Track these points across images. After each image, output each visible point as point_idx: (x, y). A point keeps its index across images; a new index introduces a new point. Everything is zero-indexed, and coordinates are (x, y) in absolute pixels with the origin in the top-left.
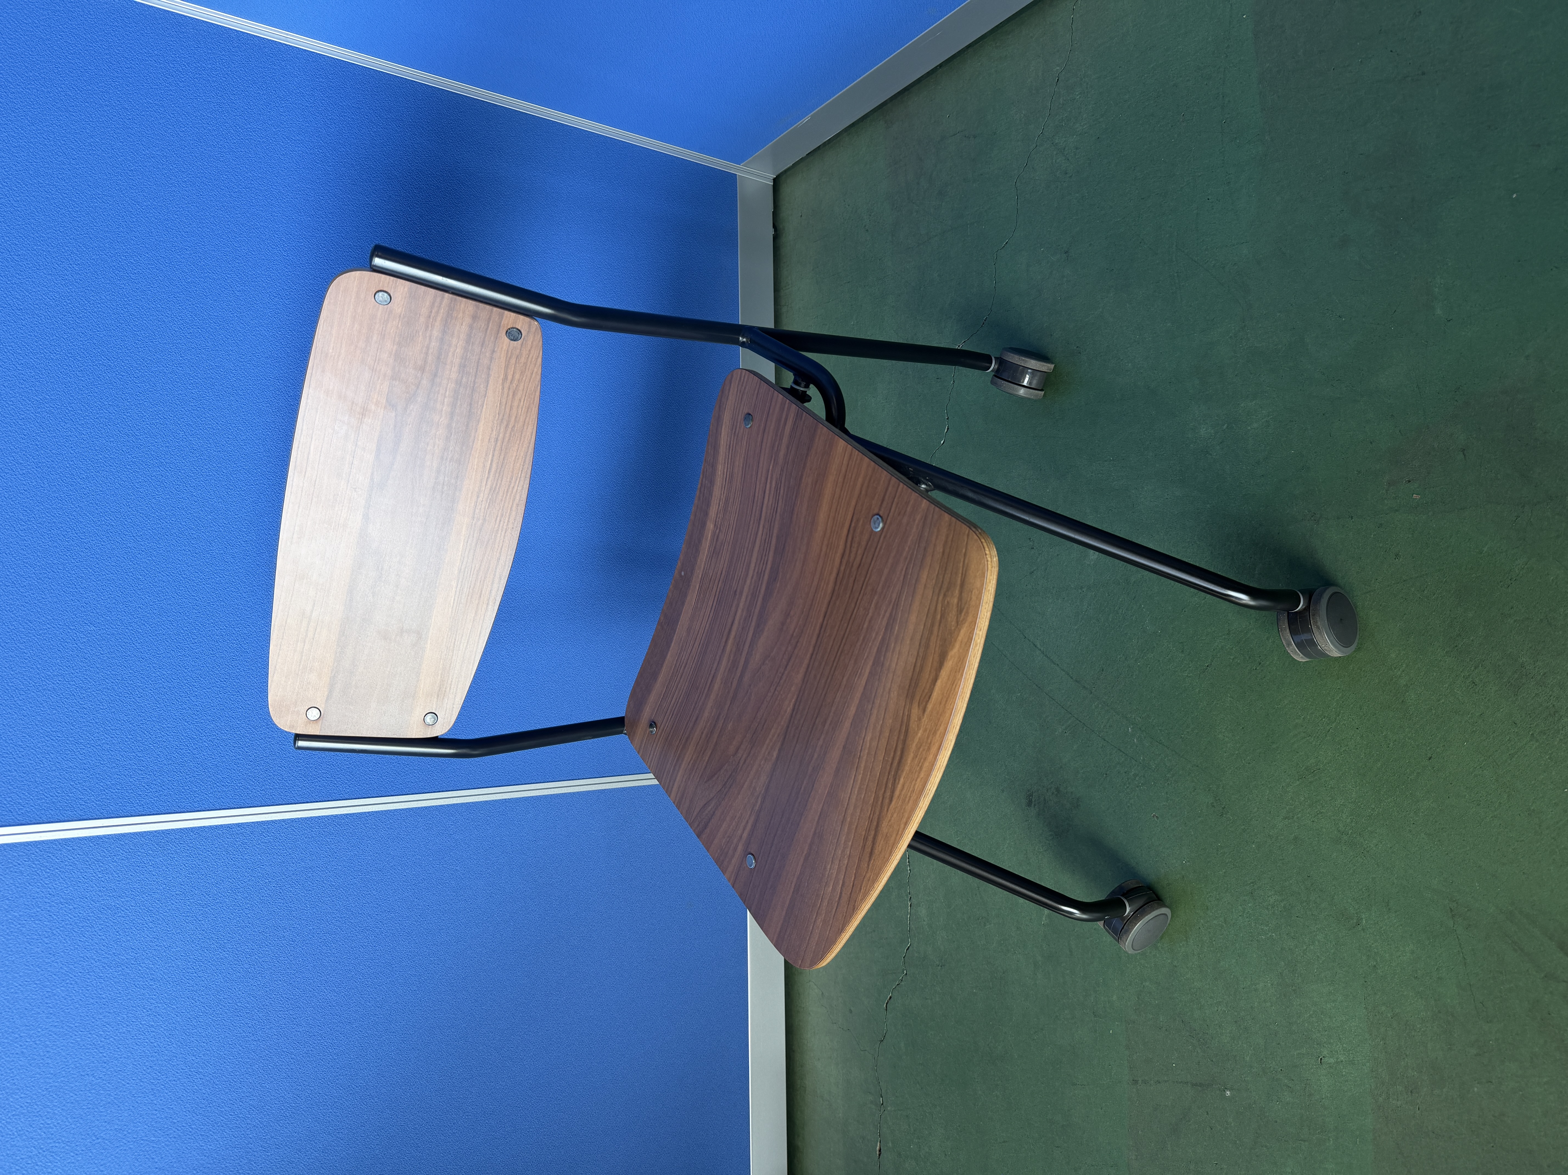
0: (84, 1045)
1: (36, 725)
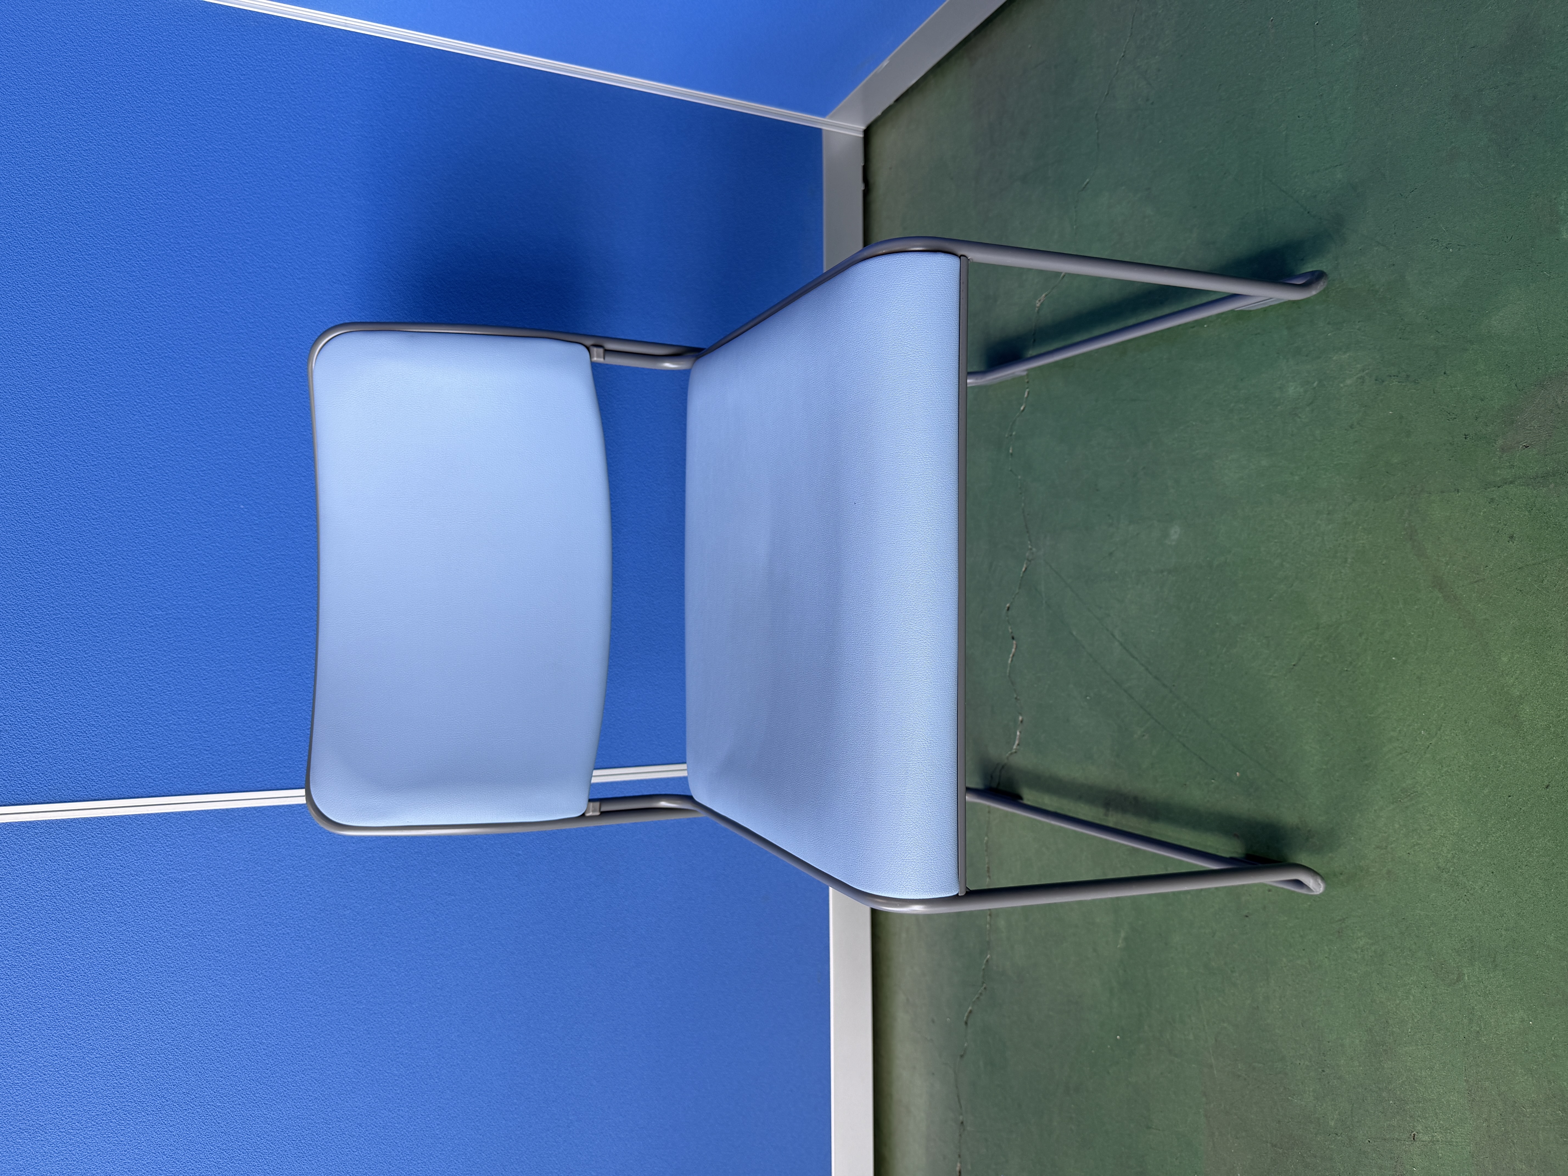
0: (154, 1011)
1: (108, 705)
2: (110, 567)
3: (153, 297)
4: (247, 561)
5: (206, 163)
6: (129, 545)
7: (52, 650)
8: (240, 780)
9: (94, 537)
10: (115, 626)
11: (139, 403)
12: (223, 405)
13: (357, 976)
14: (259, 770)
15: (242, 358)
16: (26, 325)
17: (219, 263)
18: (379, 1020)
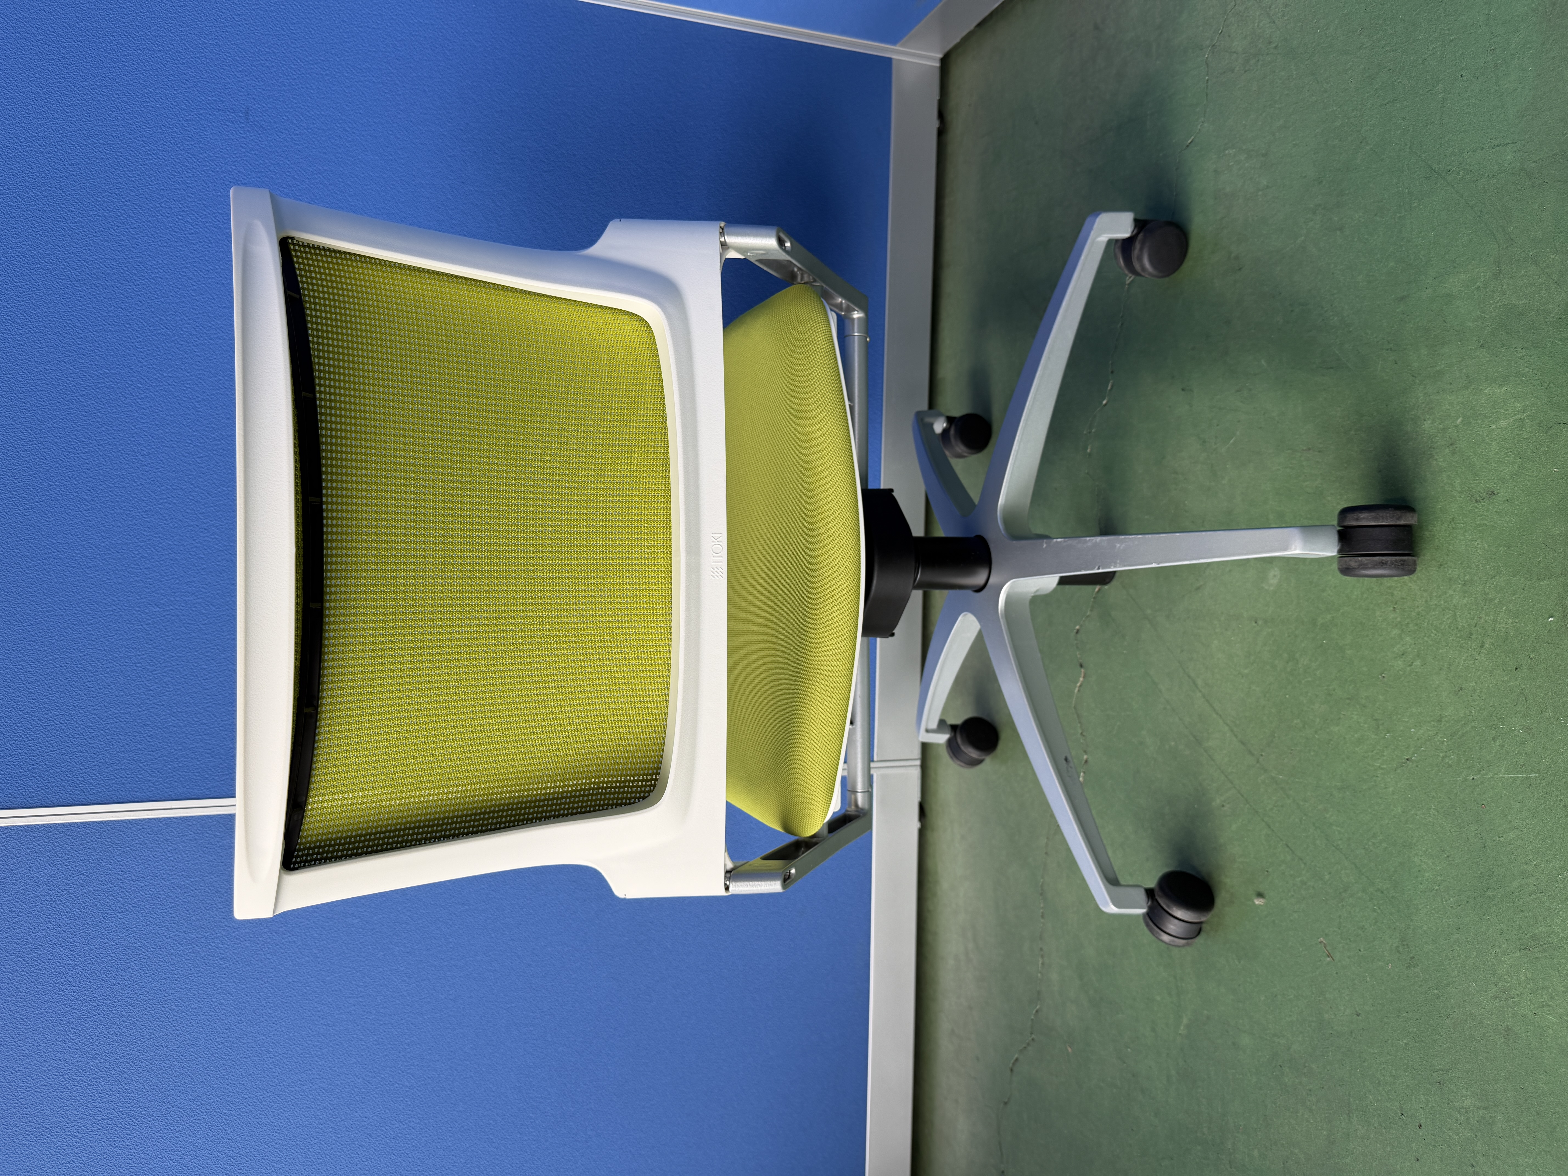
2: (104, 562)
3: (143, 268)
5: (199, 118)
6: (123, 538)
7: (46, 648)
9: (87, 529)
10: (111, 623)
11: (132, 385)
12: (220, 386)
13: (366, 986)
17: (214, 229)
18: (389, 1030)
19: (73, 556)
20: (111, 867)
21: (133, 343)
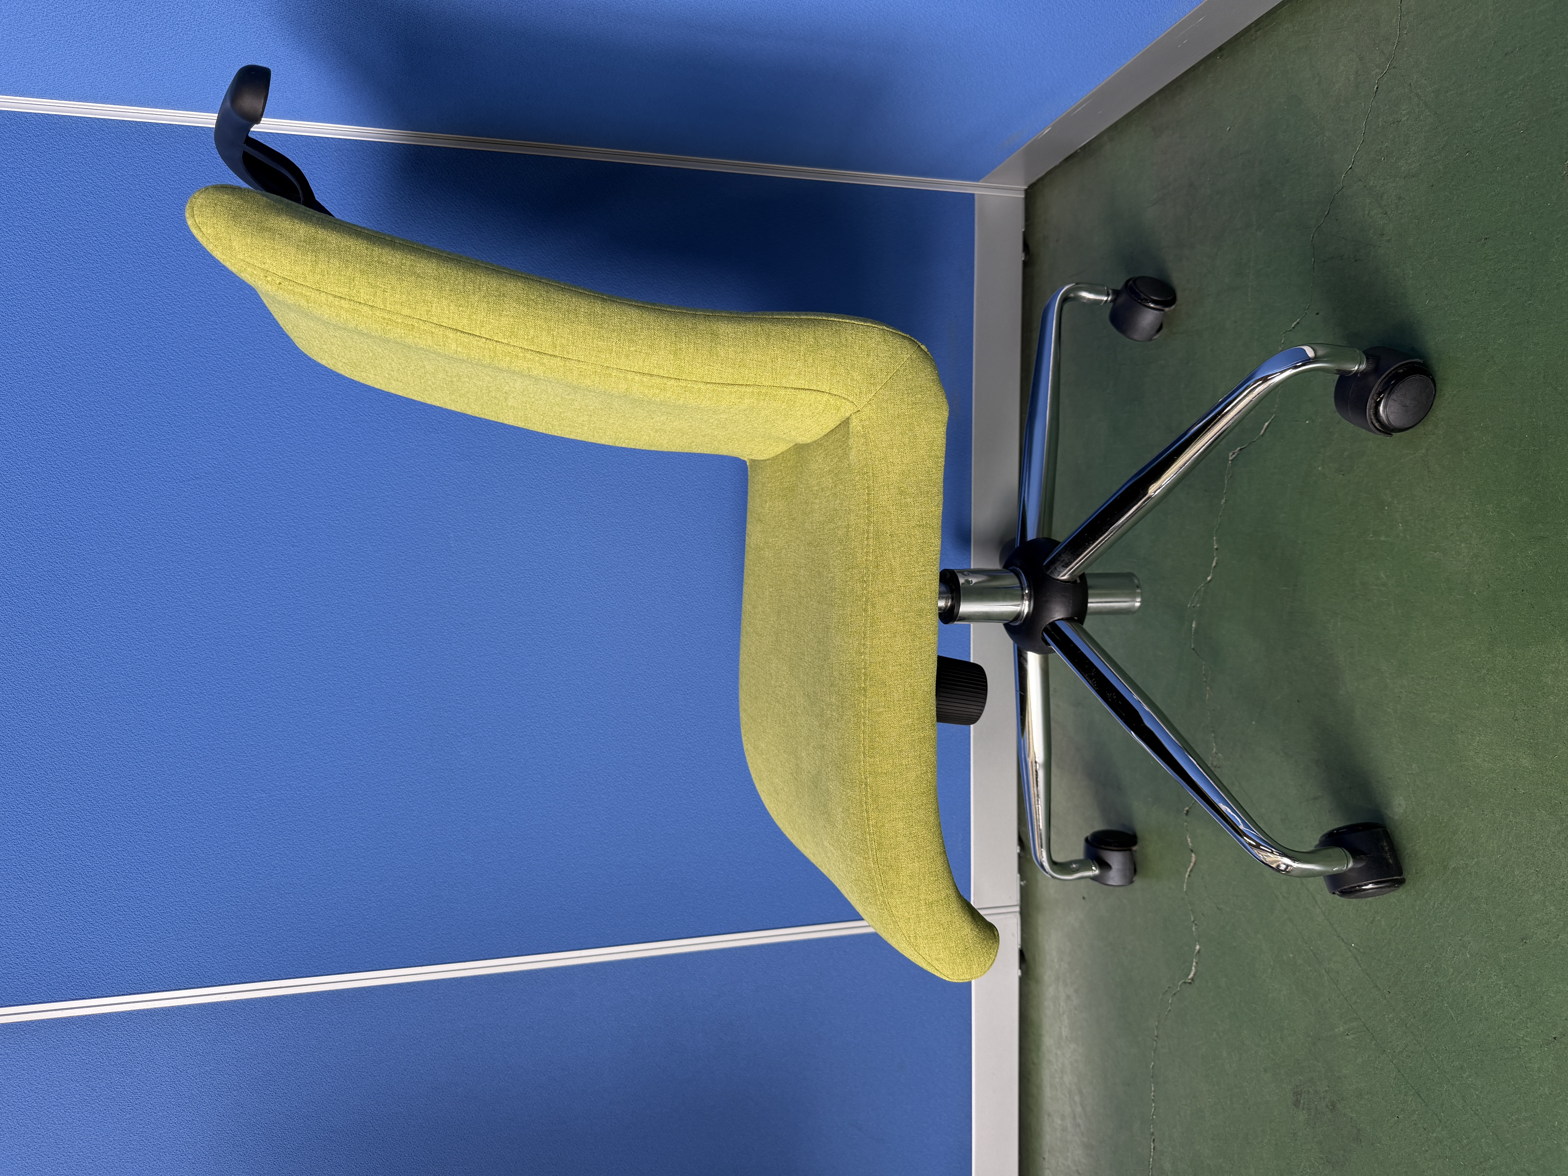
2: (213, 752)
3: (243, 465)
4: (348, 736)
7: (161, 839)
8: (349, 961)
11: (235, 579)
12: (318, 574)
14: (367, 950)
15: (336, 522)
16: (120, 507)
17: (309, 422)
19: (184, 748)
20: (225, 1046)
21: (235, 538)
